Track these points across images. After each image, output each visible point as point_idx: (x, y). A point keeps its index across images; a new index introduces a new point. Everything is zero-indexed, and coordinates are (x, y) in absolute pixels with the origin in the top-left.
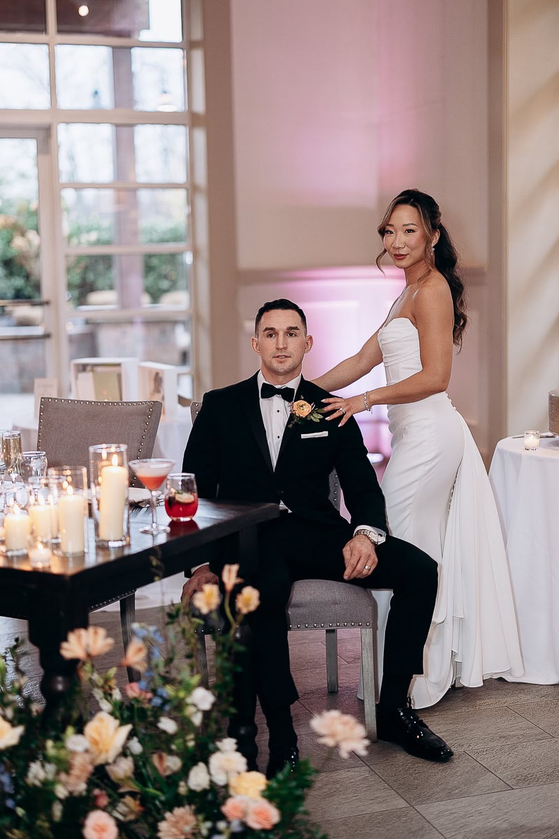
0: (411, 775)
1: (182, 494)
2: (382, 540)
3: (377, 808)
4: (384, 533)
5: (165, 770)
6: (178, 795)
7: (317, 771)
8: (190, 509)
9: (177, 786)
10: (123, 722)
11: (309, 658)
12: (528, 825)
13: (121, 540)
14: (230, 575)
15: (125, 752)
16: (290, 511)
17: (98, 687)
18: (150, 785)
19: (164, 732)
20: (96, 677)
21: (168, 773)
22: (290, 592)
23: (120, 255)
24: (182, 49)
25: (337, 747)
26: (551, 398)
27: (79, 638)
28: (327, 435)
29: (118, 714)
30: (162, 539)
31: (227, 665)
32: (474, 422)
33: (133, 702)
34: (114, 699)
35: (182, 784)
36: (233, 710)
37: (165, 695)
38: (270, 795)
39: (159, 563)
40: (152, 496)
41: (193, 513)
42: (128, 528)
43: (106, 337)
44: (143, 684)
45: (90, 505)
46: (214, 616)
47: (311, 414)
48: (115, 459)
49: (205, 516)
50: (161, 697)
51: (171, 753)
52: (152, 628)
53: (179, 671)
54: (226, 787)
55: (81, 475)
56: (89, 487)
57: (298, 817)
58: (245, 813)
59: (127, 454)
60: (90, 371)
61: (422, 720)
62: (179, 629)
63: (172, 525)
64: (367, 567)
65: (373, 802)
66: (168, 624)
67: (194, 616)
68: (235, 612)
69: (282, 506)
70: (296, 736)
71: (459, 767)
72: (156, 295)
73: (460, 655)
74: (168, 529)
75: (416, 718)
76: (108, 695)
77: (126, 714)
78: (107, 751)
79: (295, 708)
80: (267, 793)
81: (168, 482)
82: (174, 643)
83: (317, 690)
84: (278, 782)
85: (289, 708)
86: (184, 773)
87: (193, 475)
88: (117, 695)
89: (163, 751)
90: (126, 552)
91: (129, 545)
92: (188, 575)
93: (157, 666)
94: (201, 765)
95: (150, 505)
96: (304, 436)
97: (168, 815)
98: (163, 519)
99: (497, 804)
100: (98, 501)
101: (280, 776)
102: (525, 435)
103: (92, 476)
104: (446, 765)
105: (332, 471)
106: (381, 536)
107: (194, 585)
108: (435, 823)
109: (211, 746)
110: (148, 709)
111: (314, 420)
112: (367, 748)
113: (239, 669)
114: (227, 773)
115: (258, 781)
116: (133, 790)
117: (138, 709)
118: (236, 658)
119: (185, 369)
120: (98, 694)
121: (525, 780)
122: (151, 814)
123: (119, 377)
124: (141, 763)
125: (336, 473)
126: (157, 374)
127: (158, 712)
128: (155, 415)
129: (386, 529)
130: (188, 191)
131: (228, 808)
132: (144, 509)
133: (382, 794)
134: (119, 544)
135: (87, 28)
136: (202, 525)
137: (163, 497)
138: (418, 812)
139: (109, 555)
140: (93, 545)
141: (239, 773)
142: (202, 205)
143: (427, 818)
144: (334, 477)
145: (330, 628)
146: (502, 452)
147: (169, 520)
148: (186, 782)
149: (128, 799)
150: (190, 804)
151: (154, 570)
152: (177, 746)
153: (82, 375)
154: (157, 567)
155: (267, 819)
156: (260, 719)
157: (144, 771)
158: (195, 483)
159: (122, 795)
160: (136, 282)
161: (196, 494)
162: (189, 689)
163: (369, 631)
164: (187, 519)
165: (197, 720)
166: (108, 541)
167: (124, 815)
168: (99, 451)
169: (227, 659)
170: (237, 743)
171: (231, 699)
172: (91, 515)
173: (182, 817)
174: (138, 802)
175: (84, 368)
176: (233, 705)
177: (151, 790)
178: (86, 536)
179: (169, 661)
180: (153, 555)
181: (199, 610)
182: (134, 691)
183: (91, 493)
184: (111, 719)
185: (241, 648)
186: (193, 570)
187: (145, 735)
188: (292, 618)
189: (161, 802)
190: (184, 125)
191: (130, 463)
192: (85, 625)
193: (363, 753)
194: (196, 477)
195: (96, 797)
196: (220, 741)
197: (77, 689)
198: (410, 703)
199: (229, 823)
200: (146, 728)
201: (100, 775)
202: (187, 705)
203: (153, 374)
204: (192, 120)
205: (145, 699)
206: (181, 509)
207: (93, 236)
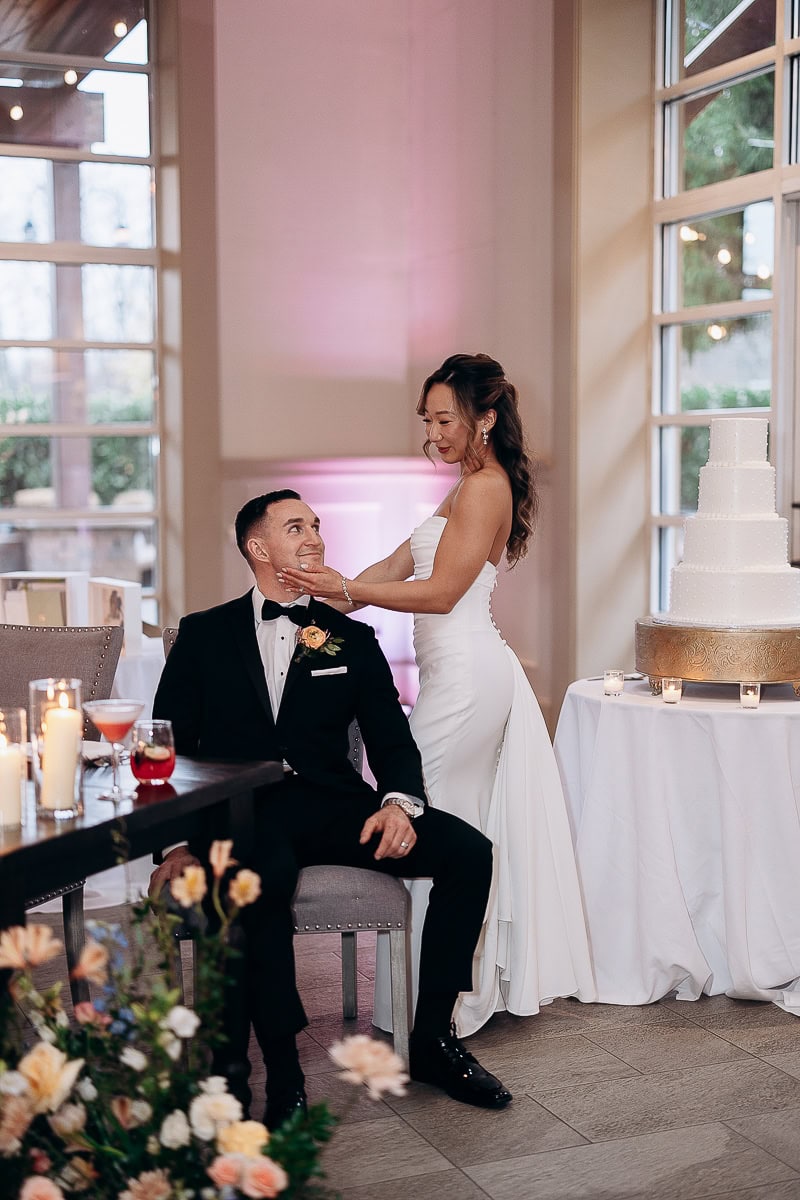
0: (456, 1126)
1: (153, 747)
2: (419, 812)
3: (412, 1171)
4: (421, 803)
5: (128, 1122)
6: (146, 1155)
7: (337, 1119)
8: (164, 768)
9: (145, 1142)
10: (72, 1056)
11: (318, 973)
12: (612, 1190)
13: (72, 810)
14: (221, 854)
15: (74, 1098)
16: (295, 773)
17: (36, 1008)
18: (106, 1142)
19: (129, 1069)
20: (34, 995)
21: (133, 1125)
22: (296, 882)
23: (59, 437)
24: (150, 166)
25: (365, 1085)
26: (638, 627)
27: (15, 940)
28: (346, 672)
29: (63, 1045)
30: (127, 808)
31: (217, 975)
32: (532, 663)
33: (85, 1029)
34: (58, 1025)
35: (152, 1139)
36: (222, 1038)
37: (130, 1018)
38: (273, 1152)
39: (123, 840)
40: (114, 751)
41: (169, 774)
42: (81, 794)
43: (38, 549)
44: (100, 1003)
45: (30, 764)
46: (199, 910)
47: (325, 644)
48: (64, 699)
49: (183, 778)
50: (125, 1021)
51: (137, 1096)
52: (113, 928)
53: (149, 984)
54: (213, 1143)
55: (19, 720)
56: (29, 740)
57: (313, 1181)
58: (239, 1177)
59: (81, 694)
60: (22, 589)
61: (470, 1054)
62: (149, 929)
63: (140, 789)
64: (403, 844)
65: (404, 1163)
66: (133, 922)
67: (171, 911)
68: (227, 903)
69: (286, 766)
70: (302, 1077)
71: (519, 1117)
72: (107, 495)
73: (507, 972)
74: (135, 795)
75: (463, 1051)
76: (50, 1020)
77: (76, 1044)
78: (49, 1096)
79: (301, 1039)
80: (268, 1150)
81: (135, 732)
82: (143, 948)
83: (329, 1015)
84: (285, 1134)
85: (294, 1039)
86: (155, 1125)
87: (169, 723)
88: (63, 1020)
89: (126, 1094)
90: (79, 825)
91: (82, 816)
92: (158, 860)
93: (120, 977)
94: (179, 1113)
95: (111, 762)
96: (315, 673)
97: (132, 1182)
98: (128, 782)
99: (570, 1164)
100: (41, 757)
101: (287, 1126)
102: (605, 677)
103: (33, 722)
104: (501, 1114)
105: (352, 720)
106: (418, 806)
107: (165, 874)
108: (490, 1190)
109: (192, 1087)
110: (105, 1039)
111: (329, 652)
112: (406, 1085)
113: (232, 982)
114: (215, 1122)
115: (256, 1133)
116: (84, 1149)
117: (91, 1039)
118: (226, 966)
119: (149, 591)
120: (38, 1019)
121: (607, 1131)
122: (109, 1180)
123: (63, 596)
124: (94, 1113)
125: (356, 724)
126: (115, 593)
127: (120, 1042)
128: (114, 645)
129: (424, 798)
130: (154, 351)
131: (216, 1170)
132: (101, 770)
133: (419, 1153)
134: (69, 814)
135: (19, 137)
136: (180, 790)
137: (127, 753)
138: (467, 1176)
139: (54, 828)
140: (32, 816)
141: (231, 1123)
142: (174, 371)
143: (478, 1183)
144: (354, 729)
145: (348, 930)
146: (573, 698)
147: (135, 783)
148: (158, 1137)
149: (78, 1162)
150: (162, 1167)
151: (116, 849)
152: (147, 1088)
153: (11, 595)
154: (120, 845)
155: (269, 1184)
156: (255, 1053)
157: (98, 1123)
158: (171, 735)
159: (69, 1157)
160: (81, 477)
161: (172, 749)
162: (164, 1009)
163: (401, 934)
164: (159, 782)
165: (174, 1051)
166: (53, 811)
167: (72, 1185)
168: (41, 688)
169: (216, 969)
170: (227, 1084)
171: (220, 1023)
172: (30, 776)
173: (151, 1185)
174: (91, 1165)
175: (14, 584)
176: (222, 1030)
177: (109, 1149)
178: (23, 804)
179: (137, 973)
180: (115, 828)
181: (178, 901)
182: (86, 1013)
183: (31, 749)
184: (56, 1052)
185: (235, 953)
186: (166, 852)
187: (101, 1074)
188: (298, 917)
189: (123, 1166)
190: (152, 266)
191: (86, 706)
192: (22, 922)
193: (400, 1092)
194: (173, 725)
195: (34, 1160)
196: (204, 1080)
197: (11, 1010)
198: (455, 1030)
199: (218, 1190)
200: (103, 1065)
201: (40, 1129)
202: (161, 1030)
203: (110, 594)
204: (161, 260)
205: (102, 1024)
206: (152, 768)
207: (23, 415)
